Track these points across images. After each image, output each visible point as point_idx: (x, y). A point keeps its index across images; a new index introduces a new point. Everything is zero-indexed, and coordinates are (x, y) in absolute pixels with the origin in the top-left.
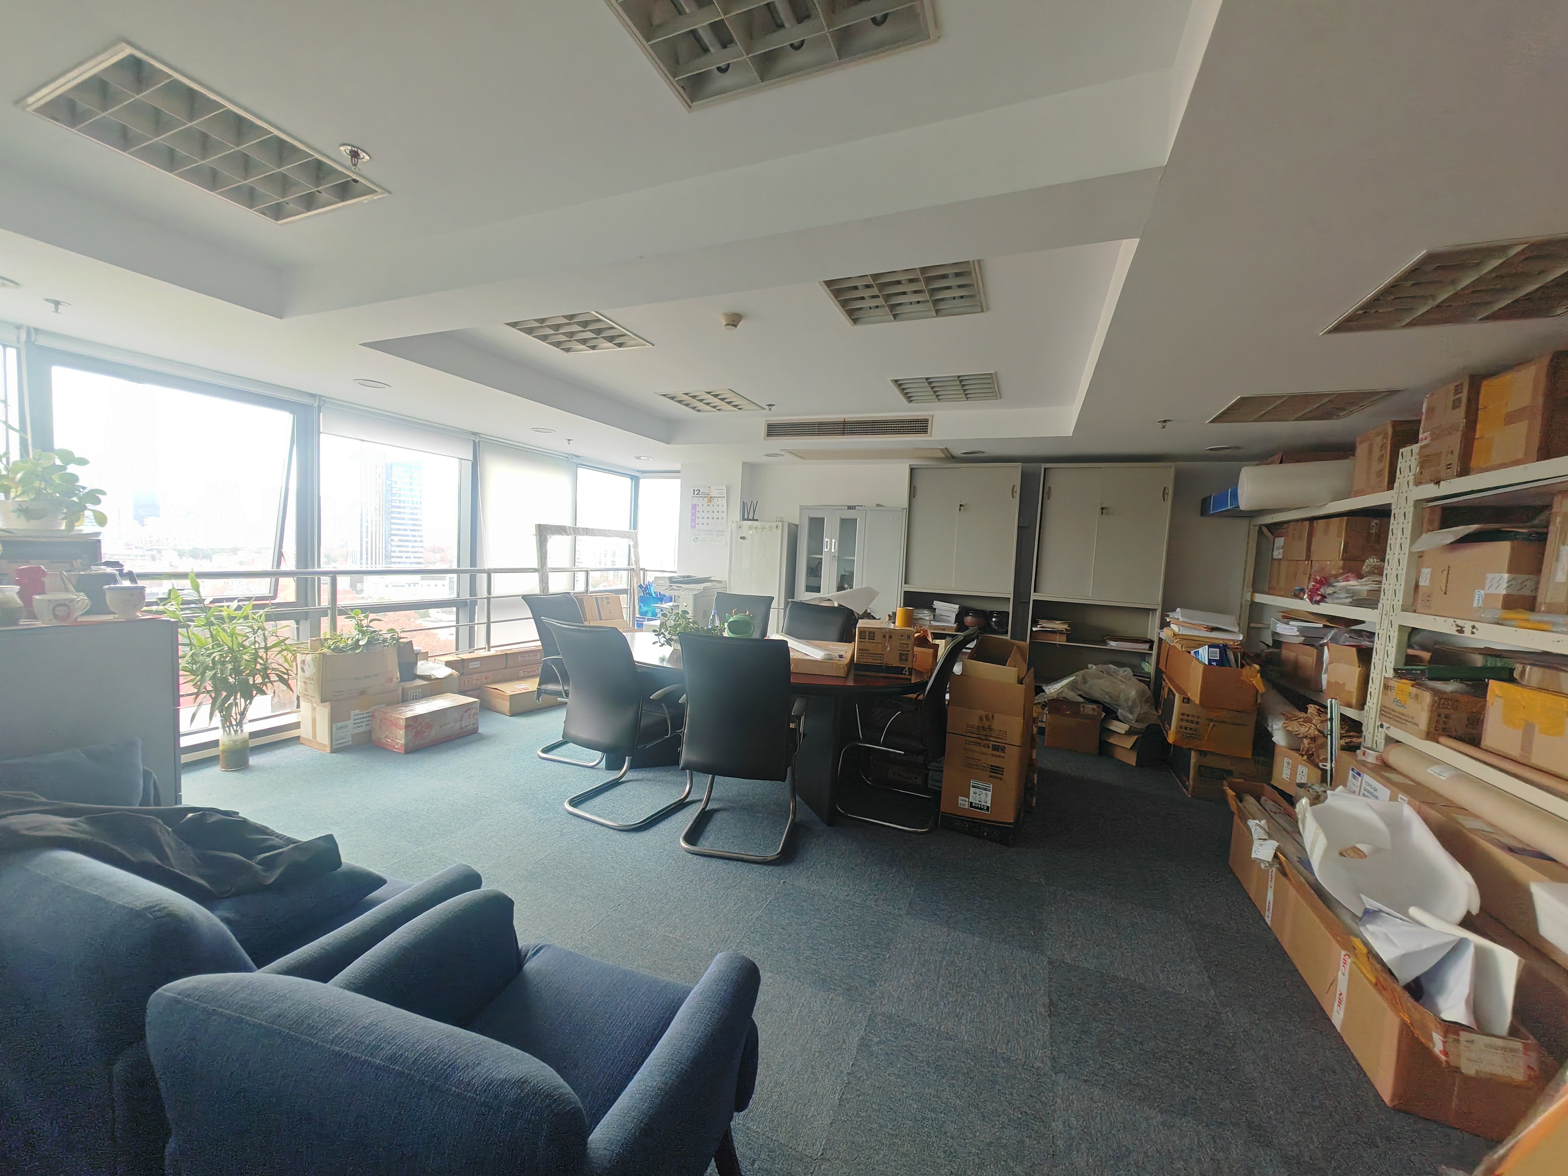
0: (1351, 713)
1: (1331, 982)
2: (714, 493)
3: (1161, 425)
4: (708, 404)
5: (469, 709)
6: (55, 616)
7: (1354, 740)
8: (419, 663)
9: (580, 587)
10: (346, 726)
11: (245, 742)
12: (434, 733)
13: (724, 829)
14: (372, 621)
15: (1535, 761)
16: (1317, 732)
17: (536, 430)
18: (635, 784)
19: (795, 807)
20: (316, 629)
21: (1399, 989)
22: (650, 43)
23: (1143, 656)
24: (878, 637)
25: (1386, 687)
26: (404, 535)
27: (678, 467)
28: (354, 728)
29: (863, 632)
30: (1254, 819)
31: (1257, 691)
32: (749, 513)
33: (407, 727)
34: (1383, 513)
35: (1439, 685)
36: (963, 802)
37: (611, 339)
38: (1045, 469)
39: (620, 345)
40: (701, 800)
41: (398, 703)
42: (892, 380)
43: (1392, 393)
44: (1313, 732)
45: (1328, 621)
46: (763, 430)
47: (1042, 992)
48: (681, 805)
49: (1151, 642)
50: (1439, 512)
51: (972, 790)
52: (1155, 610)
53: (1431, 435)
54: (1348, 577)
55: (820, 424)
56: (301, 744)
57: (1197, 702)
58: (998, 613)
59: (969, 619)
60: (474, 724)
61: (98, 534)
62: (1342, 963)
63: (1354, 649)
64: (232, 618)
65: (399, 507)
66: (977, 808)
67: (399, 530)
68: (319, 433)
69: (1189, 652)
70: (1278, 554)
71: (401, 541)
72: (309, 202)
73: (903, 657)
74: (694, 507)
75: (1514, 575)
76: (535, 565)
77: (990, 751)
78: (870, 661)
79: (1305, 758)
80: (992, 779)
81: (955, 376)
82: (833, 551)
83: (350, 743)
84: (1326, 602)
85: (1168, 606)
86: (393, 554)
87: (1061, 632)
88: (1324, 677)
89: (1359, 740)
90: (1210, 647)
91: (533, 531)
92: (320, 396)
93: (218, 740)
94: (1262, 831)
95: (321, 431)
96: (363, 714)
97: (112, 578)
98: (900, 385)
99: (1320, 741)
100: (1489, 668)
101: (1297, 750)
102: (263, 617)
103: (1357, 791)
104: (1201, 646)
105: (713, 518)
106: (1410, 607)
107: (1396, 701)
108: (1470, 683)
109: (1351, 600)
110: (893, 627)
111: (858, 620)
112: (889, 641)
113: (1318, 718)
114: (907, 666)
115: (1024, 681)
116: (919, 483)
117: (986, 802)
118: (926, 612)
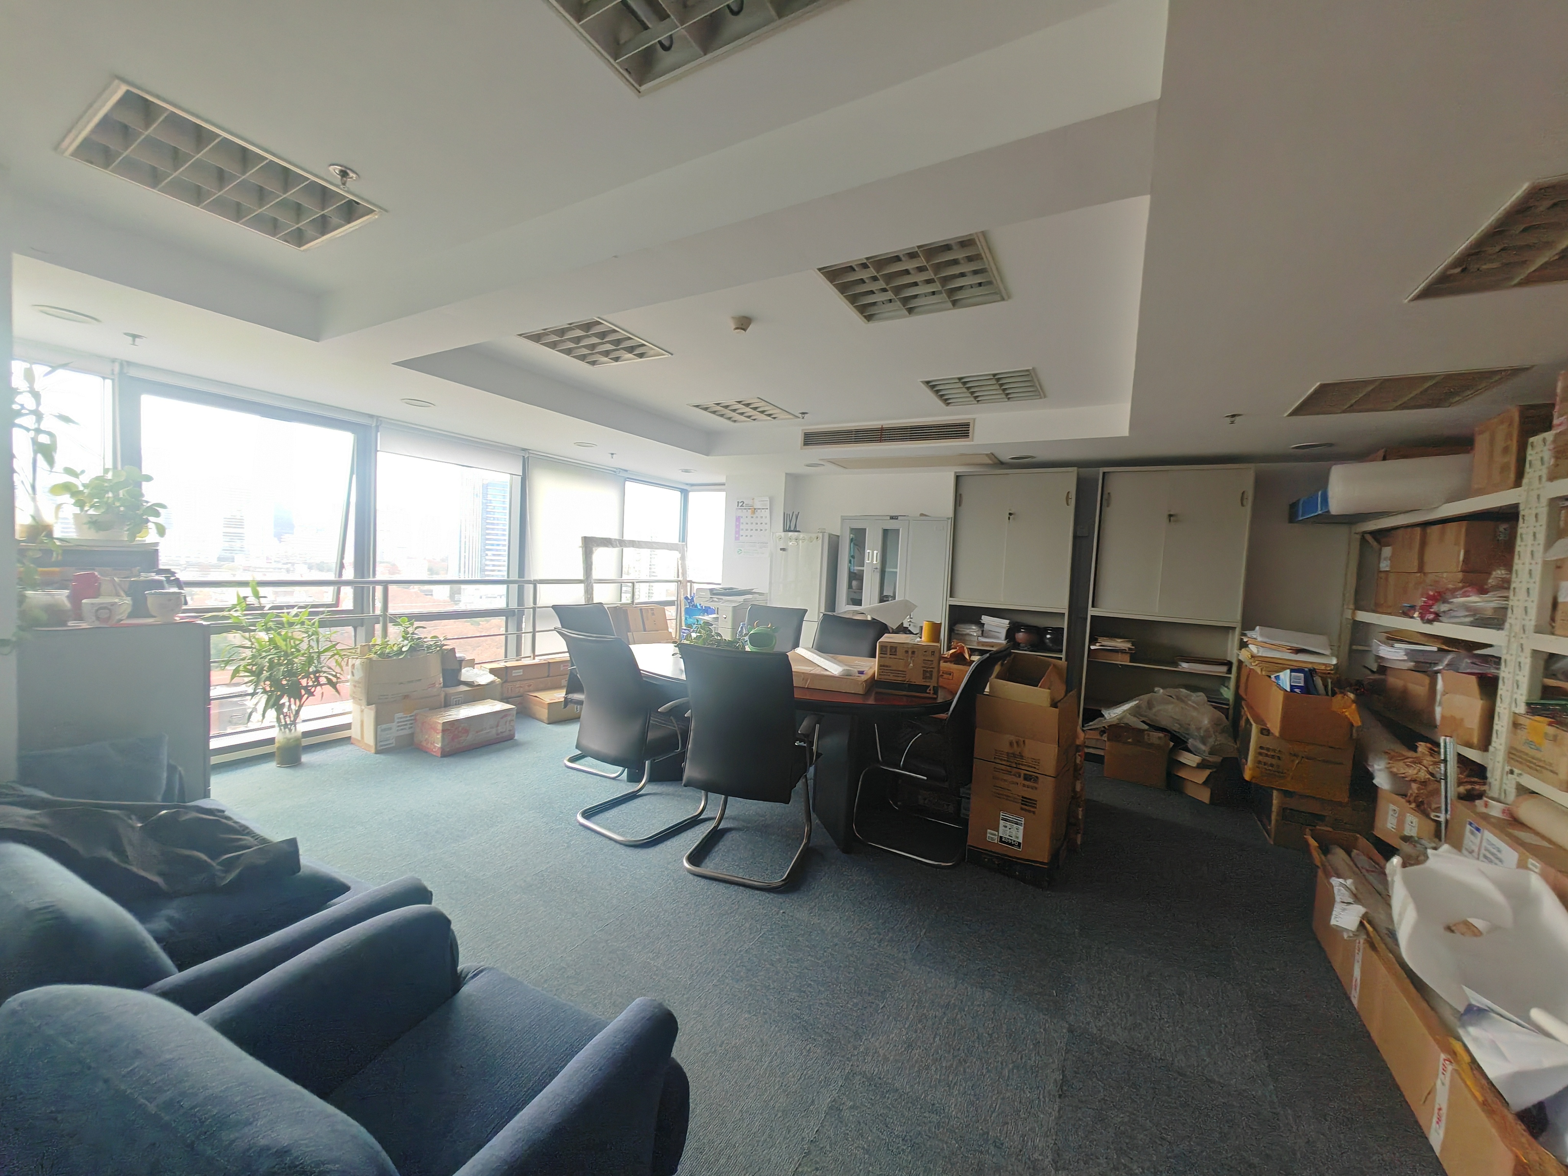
0: (1473, 755)
1: (1428, 1092)
2: (758, 505)
3: (1229, 420)
4: (742, 414)
5: (506, 716)
6: (98, 618)
7: (1477, 787)
8: (463, 671)
9: (626, 599)
10: (390, 729)
11: (297, 740)
12: (470, 738)
13: (733, 850)
14: (416, 628)
16: (1428, 776)
17: (580, 444)
18: (653, 798)
19: (810, 831)
20: (371, 634)
21: (1511, 1118)
22: (580, 23)
23: (1223, 680)
24: (901, 653)
25: (1516, 725)
26: (497, 550)
27: (722, 479)
28: (398, 731)
29: (883, 648)
30: (1339, 877)
31: (1352, 725)
32: (791, 526)
33: (443, 731)
34: (1511, 515)
36: (991, 835)
37: (631, 350)
38: (1104, 473)
39: (641, 355)
40: (714, 818)
41: (440, 707)
42: (922, 382)
43: (1516, 372)
44: (1423, 775)
45: (1443, 644)
46: (800, 439)
47: (1054, 1066)
48: (694, 822)
49: (1229, 664)
51: (1001, 822)
52: (1234, 628)
54: (1465, 592)
55: (857, 431)
56: (352, 744)
57: (1277, 734)
58: (1053, 629)
59: (1021, 636)
60: (510, 730)
61: (157, 544)
62: (1441, 1070)
63: (1473, 679)
64: (291, 624)
65: (493, 524)
66: (1008, 843)
67: (493, 545)
68: (377, 451)
69: (1270, 677)
70: (1385, 565)
71: (494, 555)
72: (324, 226)
73: (928, 675)
74: (738, 519)
76: (581, 577)
77: (1021, 780)
78: (891, 678)
79: (1413, 805)
80: (1023, 812)
81: (989, 375)
82: (875, 562)
83: (393, 745)
84: (1441, 622)
85: (1248, 625)
86: (487, 568)
87: (1122, 651)
88: (1438, 710)
89: (1483, 788)
90: (1292, 671)
91: (580, 543)
92: (378, 417)
93: (274, 738)
94: (1347, 893)
95: (378, 449)
96: (406, 717)
97: (159, 584)
98: (933, 387)
99: (1431, 787)
101: (1404, 795)
102: (317, 624)
103: (1476, 850)
104: (1285, 669)
105: (757, 530)
106: (1546, 628)
107: (1529, 743)
109: (1471, 619)
110: (918, 642)
111: (886, 635)
112: (912, 657)
113: (1430, 758)
114: (932, 683)
115: (1059, 704)
116: (965, 491)
117: (1017, 838)
118: (974, 628)
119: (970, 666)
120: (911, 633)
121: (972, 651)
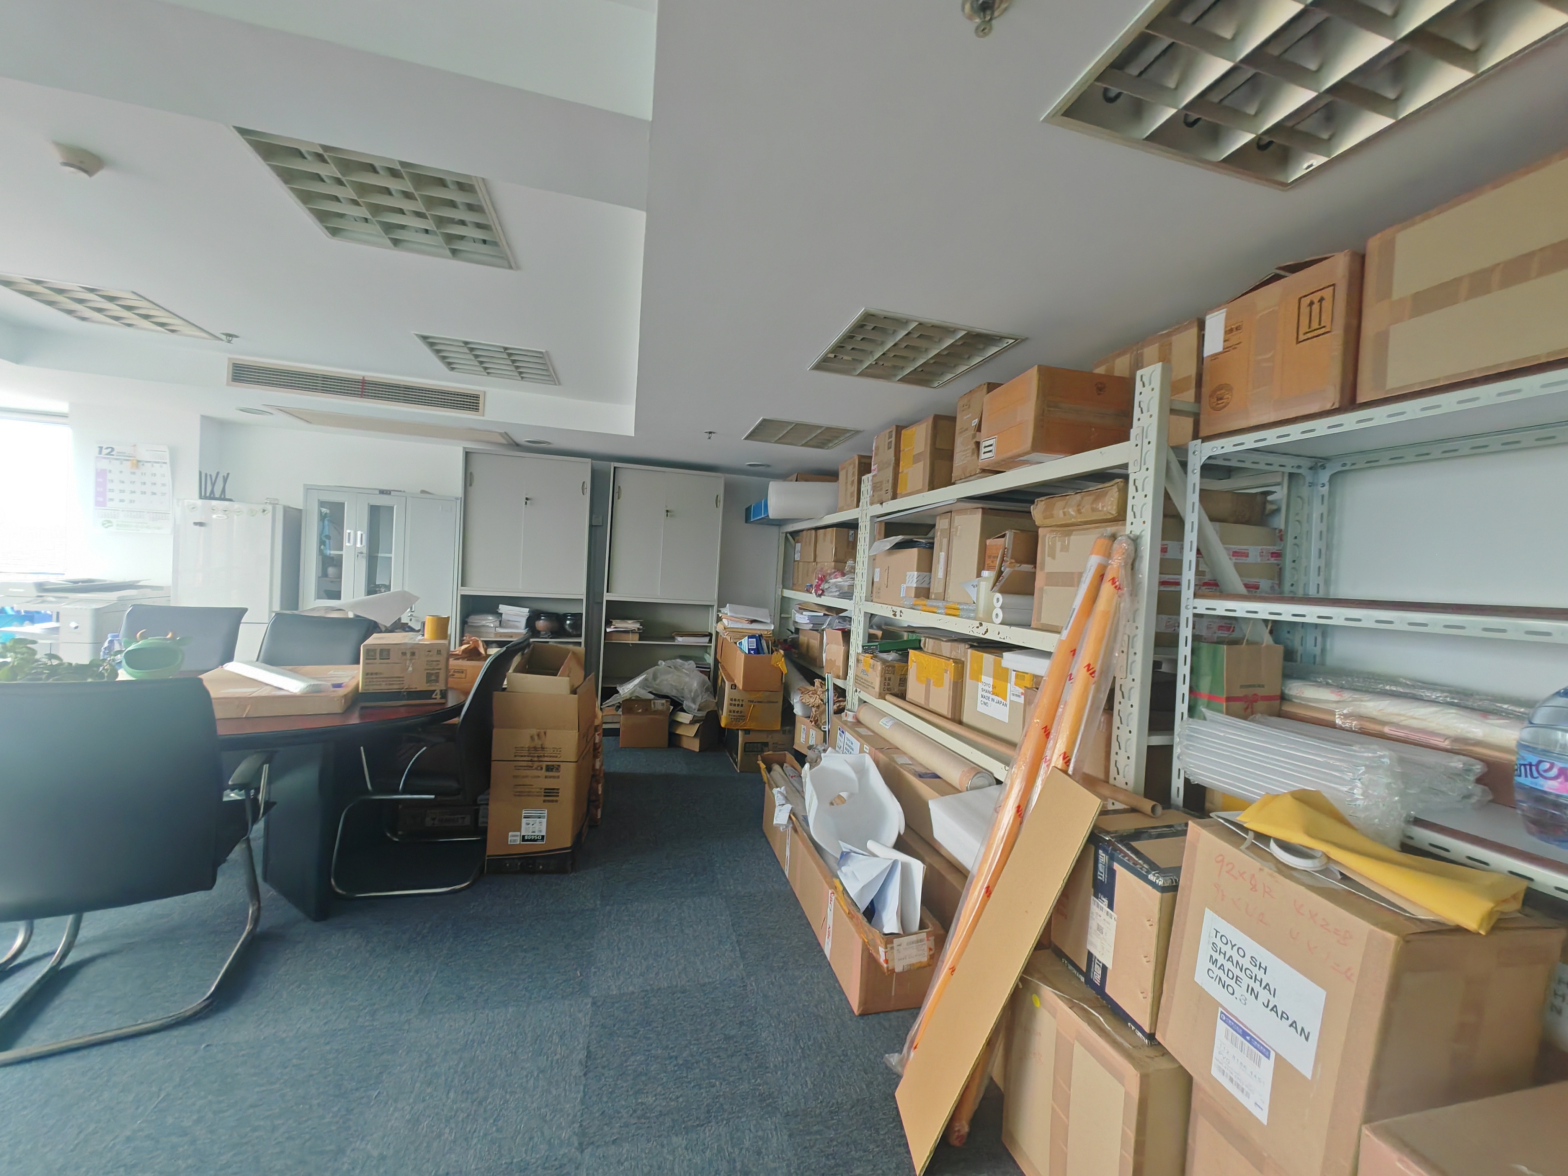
0: (840, 683)
1: (823, 919)
2: (144, 454)
3: (707, 435)
7: (842, 704)
15: (932, 706)
16: (820, 701)
19: (258, 910)
21: (860, 916)
23: (706, 649)
24: (394, 656)
25: (858, 661)
29: (371, 653)
30: (777, 787)
31: (782, 674)
32: (215, 491)
34: (853, 525)
35: (884, 656)
36: (514, 838)
38: (615, 468)
42: (417, 335)
44: (818, 701)
45: (827, 610)
46: (224, 372)
49: (710, 635)
50: (883, 524)
51: (524, 821)
52: (712, 607)
53: (878, 467)
54: (837, 575)
55: (325, 378)
57: (741, 688)
58: (573, 615)
59: (541, 624)
62: (829, 902)
63: (840, 632)
66: (531, 840)
69: (736, 644)
70: (797, 557)
73: (433, 678)
74: (101, 474)
75: (919, 573)
77: (543, 773)
78: (383, 687)
79: (813, 723)
80: (546, 804)
81: (500, 347)
82: (359, 545)
84: (825, 596)
87: (633, 632)
88: (824, 656)
89: (845, 703)
94: (782, 797)
98: (432, 345)
99: (821, 709)
100: (911, 640)
101: (809, 717)
103: (842, 746)
105: (143, 493)
106: (869, 599)
107: (864, 671)
108: (900, 653)
109: (837, 593)
110: (420, 640)
111: (375, 635)
112: (411, 660)
113: (820, 689)
114: (439, 687)
115: (578, 690)
116: (477, 469)
117: (540, 831)
118: (491, 618)
119: (485, 660)
120: (412, 630)
121: (488, 644)
